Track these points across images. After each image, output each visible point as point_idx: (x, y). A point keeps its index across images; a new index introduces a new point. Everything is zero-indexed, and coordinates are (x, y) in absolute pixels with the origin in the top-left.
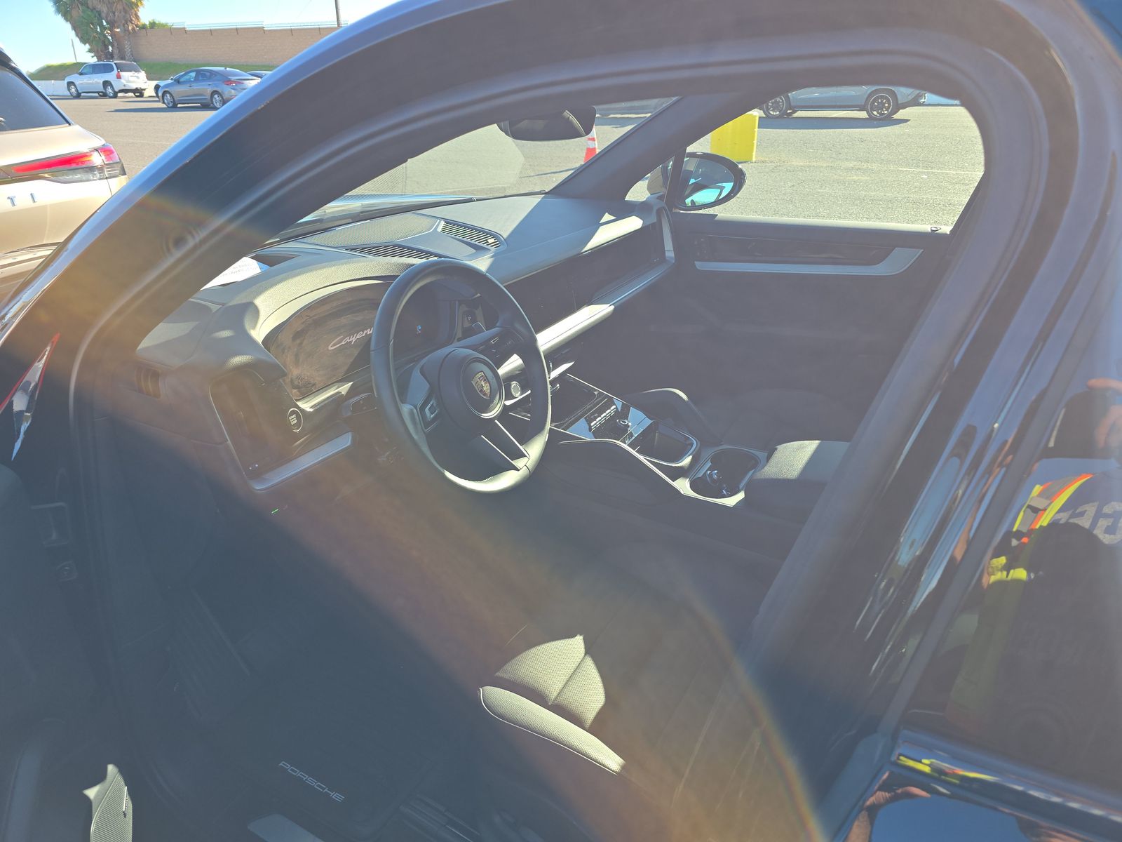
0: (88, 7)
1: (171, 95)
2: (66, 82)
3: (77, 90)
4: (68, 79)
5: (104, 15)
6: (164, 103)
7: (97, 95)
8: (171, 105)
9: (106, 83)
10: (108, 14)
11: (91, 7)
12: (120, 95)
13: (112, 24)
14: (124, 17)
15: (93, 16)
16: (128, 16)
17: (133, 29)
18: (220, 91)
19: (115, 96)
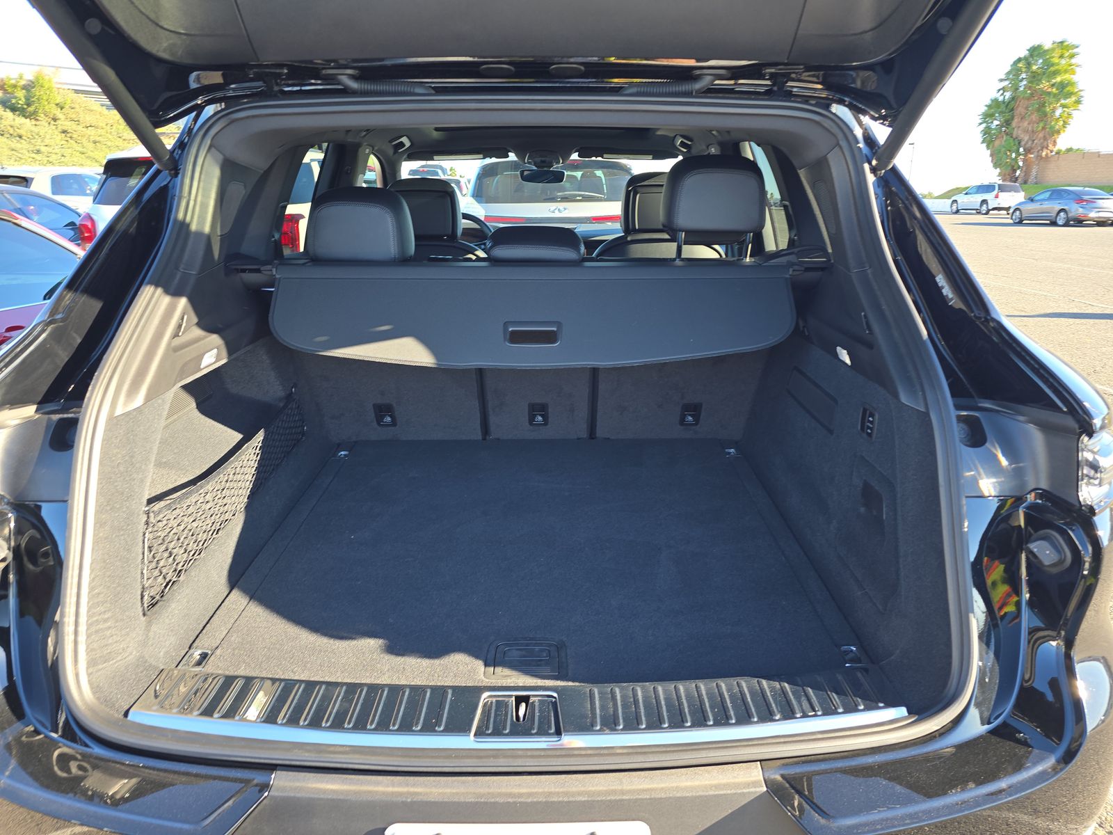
0: (1012, 137)
1: (1021, 213)
2: (950, 201)
3: (957, 208)
4: (954, 198)
5: (1023, 143)
6: (1012, 219)
7: (974, 212)
8: (1017, 221)
9: (984, 202)
10: (1027, 142)
11: (1014, 136)
12: (991, 212)
13: (1028, 151)
14: (1042, 143)
15: (1012, 144)
16: (1045, 144)
17: (1047, 155)
18: (1067, 210)
19: (987, 213)
